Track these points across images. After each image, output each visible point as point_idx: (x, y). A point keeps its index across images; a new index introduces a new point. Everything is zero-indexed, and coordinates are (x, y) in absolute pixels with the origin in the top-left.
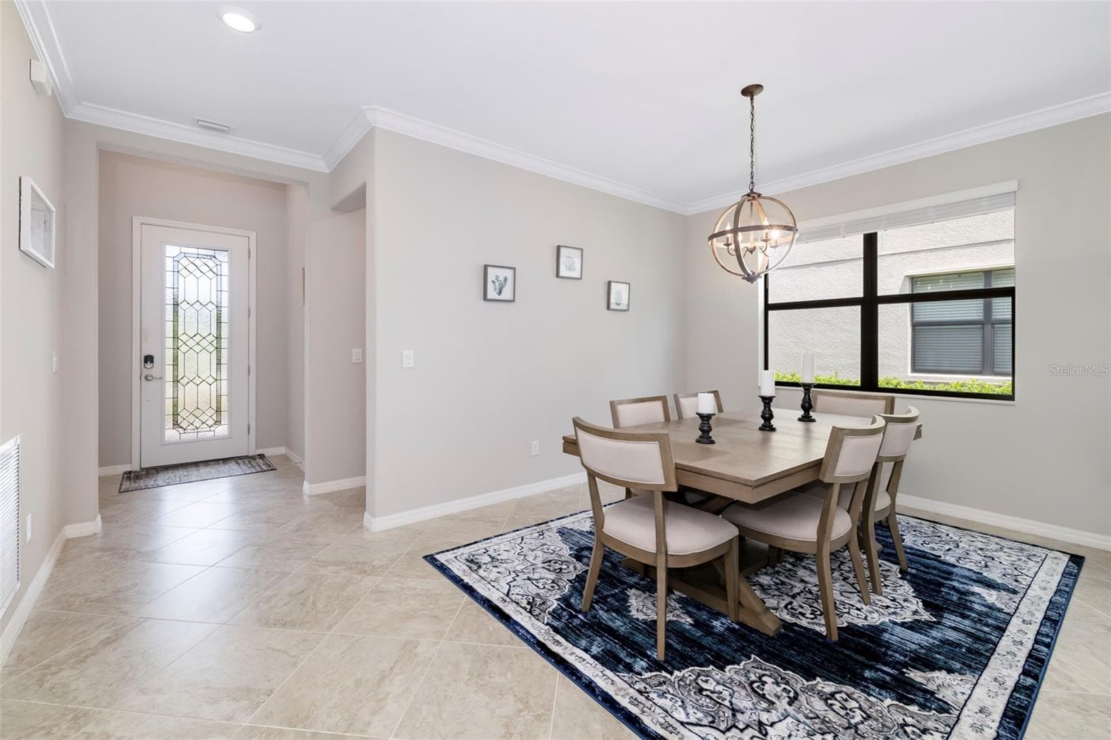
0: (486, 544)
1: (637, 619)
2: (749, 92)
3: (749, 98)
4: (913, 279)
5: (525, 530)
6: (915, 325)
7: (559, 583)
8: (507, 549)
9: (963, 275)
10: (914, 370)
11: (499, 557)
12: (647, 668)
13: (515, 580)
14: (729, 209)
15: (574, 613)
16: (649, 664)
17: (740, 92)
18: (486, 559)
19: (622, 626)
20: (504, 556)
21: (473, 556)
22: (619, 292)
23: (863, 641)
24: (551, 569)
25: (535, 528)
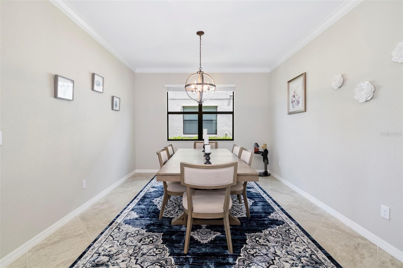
0: (92, 250)
1: (206, 243)
2: (200, 33)
3: (199, 36)
4: (184, 107)
5: (107, 231)
6: (184, 121)
7: (160, 247)
8: (110, 246)
9: (195, 107)
10: (184, 134)
11: (112, 253)
12: (234, 260)
13: (137, 259)
14: (193, 75)
15: (185, 257)
16: (233, 258)
17: (196, 33)
18: (106, 259)
19: (206, 250)
20: (114, 250)
21: (94, 261)
22: (116, 102)
23: (253, 214)
24: (147, 243)
25: (111, 227)
